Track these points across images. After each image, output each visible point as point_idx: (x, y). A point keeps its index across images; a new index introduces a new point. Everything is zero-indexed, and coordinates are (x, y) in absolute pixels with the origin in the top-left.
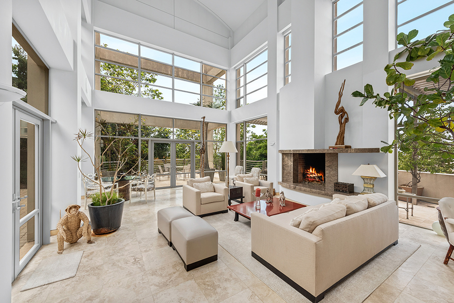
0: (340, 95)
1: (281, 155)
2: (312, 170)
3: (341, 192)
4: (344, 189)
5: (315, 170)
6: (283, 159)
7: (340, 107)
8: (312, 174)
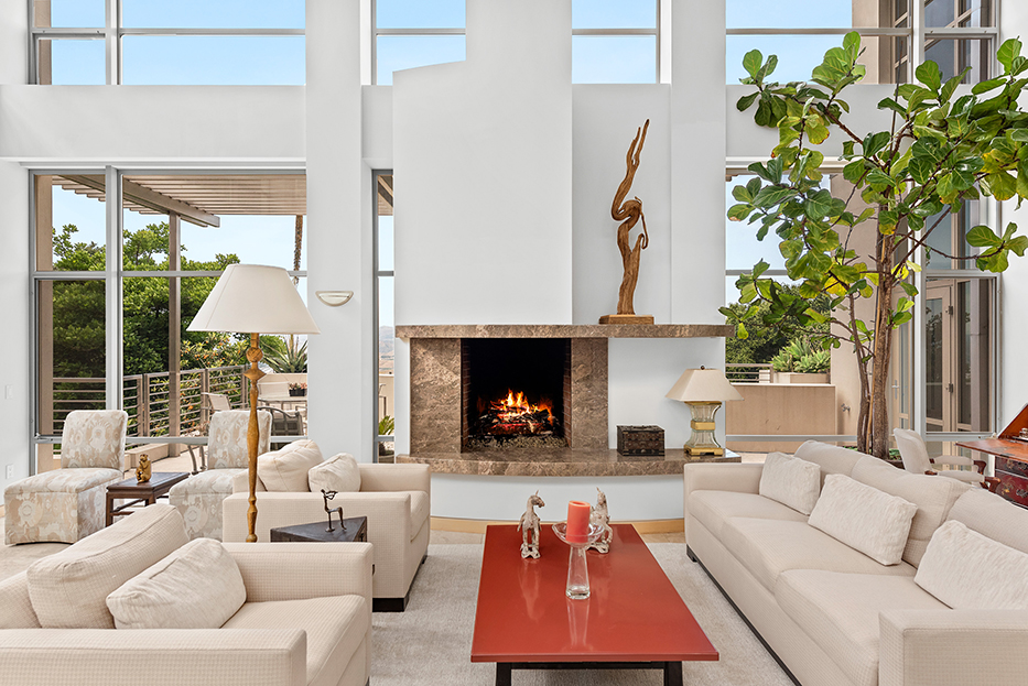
0: (633, 165)
1: (406, 347)
2: (515, 399)
3: (644, 455)
4: (651, 444)
5: (523, 399)
6: (414, 362)
7: (628, 197)
8: (514, 409)
